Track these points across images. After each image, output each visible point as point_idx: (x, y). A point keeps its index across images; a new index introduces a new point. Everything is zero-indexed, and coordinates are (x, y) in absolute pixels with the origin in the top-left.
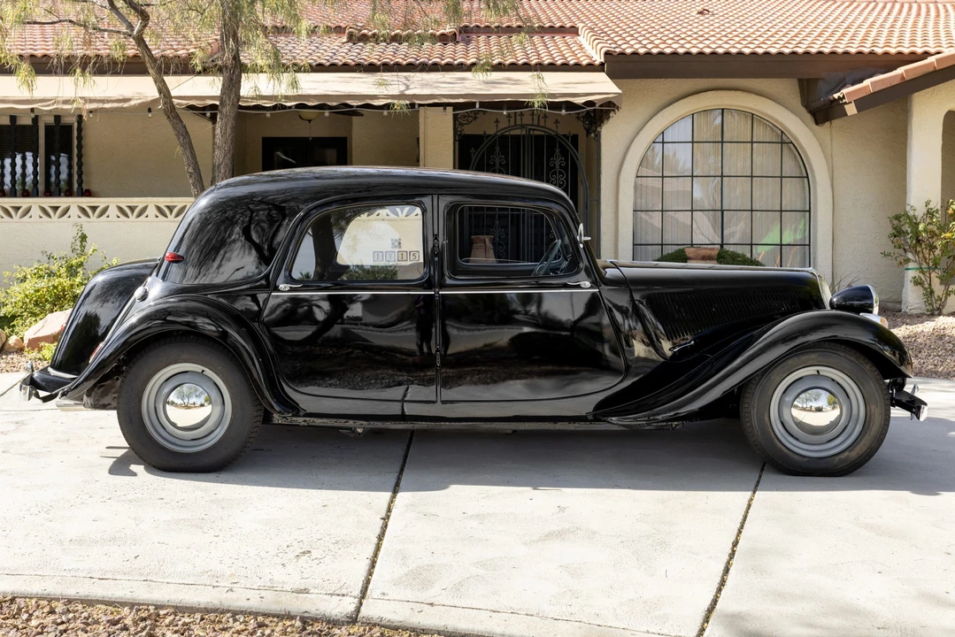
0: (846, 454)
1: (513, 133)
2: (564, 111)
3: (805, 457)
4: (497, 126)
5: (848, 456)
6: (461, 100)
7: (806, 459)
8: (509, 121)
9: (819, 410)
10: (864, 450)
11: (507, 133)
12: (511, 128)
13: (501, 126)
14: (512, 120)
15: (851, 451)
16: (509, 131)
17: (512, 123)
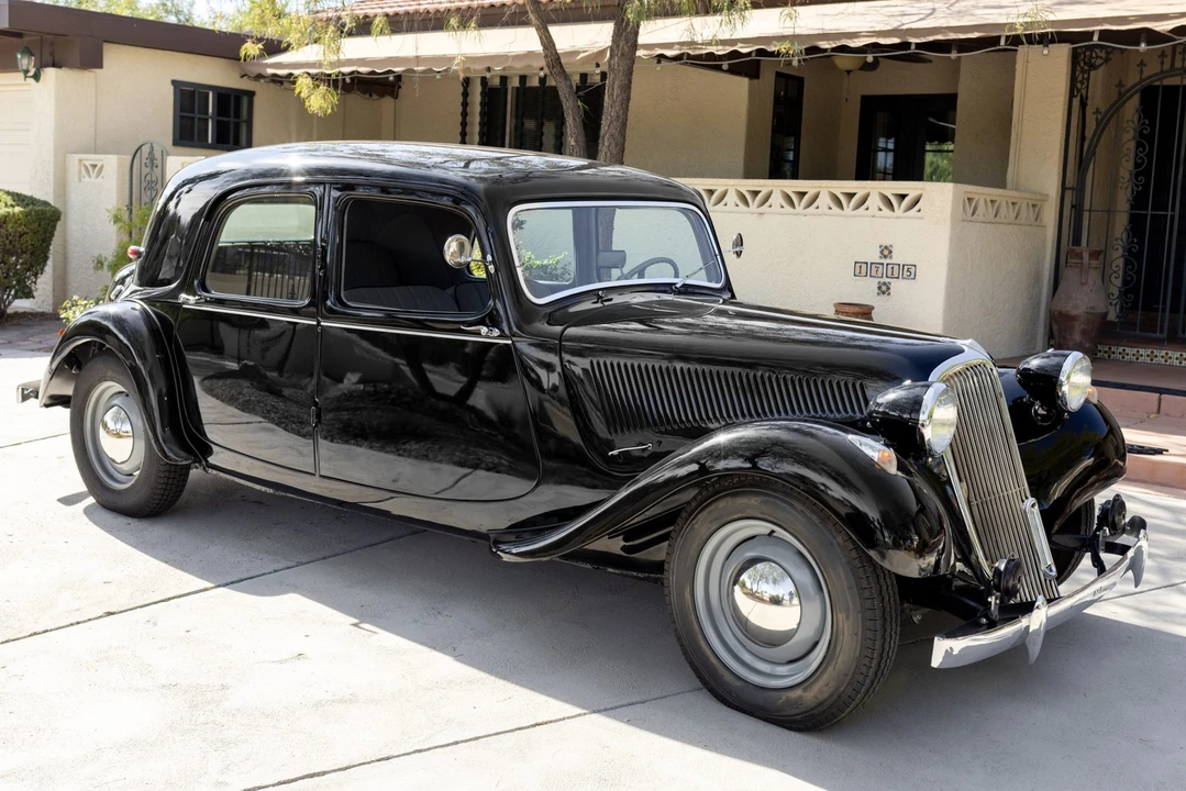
0: (798, 692)
1: (1168, 82)
2: (1143, 45)
3: (740, 678)
4: (1141, 72)
5: (800, 697)
6: (975, 35)
7: (738, 683)
8: (1162, 63)
9: (776, 601)
10: (825, 695)
11: (1158, 83)
12: (1163, 74)
13: (1147, 72)
14: (1168, 61)
15: (805, 690)
16: (1161, 79)
17: (1167, 66)
